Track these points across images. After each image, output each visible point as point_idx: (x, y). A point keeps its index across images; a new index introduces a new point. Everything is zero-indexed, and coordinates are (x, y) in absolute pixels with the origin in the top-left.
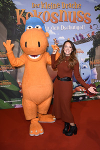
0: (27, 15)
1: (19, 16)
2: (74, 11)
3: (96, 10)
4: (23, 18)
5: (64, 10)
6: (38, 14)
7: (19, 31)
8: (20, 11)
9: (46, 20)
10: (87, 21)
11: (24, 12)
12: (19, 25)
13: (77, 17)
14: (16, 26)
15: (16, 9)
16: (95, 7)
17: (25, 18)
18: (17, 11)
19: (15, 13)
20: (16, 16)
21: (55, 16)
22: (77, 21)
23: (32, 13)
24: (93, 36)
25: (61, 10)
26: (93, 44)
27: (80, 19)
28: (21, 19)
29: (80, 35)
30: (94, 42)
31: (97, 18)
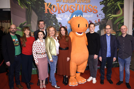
0: (52, 6)
1: (47, 7)
2: (86, 5)
3: (101, 4)
4: (49, 9)
5: (78, 4)
6: (60, 6)
7: (46, 18)
8: (48, 4)
9: (66, 10)
10: (95, 12)
11: (50, 5)
12: (46, 13)
13: (87, 8)
14: (44, 14)
15: (45, 2)
16: (100, 2)
17: (51, 8)
18: (46, 4)
19: (44, 5)
20: (44, 7)
21: (72, 7)
22: (87, 12)
23: (56, 6)
24: (99, 22)
25: (76, 3)
26: (99, 28)
27: (89, 10)
28: (48, 10)
29: (90, 21)
30: (100, 26)
31: (102, 10)
